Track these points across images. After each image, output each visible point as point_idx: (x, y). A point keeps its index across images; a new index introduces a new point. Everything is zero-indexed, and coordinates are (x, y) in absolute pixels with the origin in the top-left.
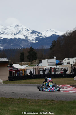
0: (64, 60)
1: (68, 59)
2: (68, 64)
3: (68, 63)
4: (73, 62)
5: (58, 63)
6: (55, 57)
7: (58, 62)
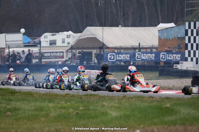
0: (43, 36)
1: (51, 34)
2: (50, 44)
3: (53, 43)
4: (63, 42)
5: (29, 43)
6: (23, 30)
7: (29, 40)
